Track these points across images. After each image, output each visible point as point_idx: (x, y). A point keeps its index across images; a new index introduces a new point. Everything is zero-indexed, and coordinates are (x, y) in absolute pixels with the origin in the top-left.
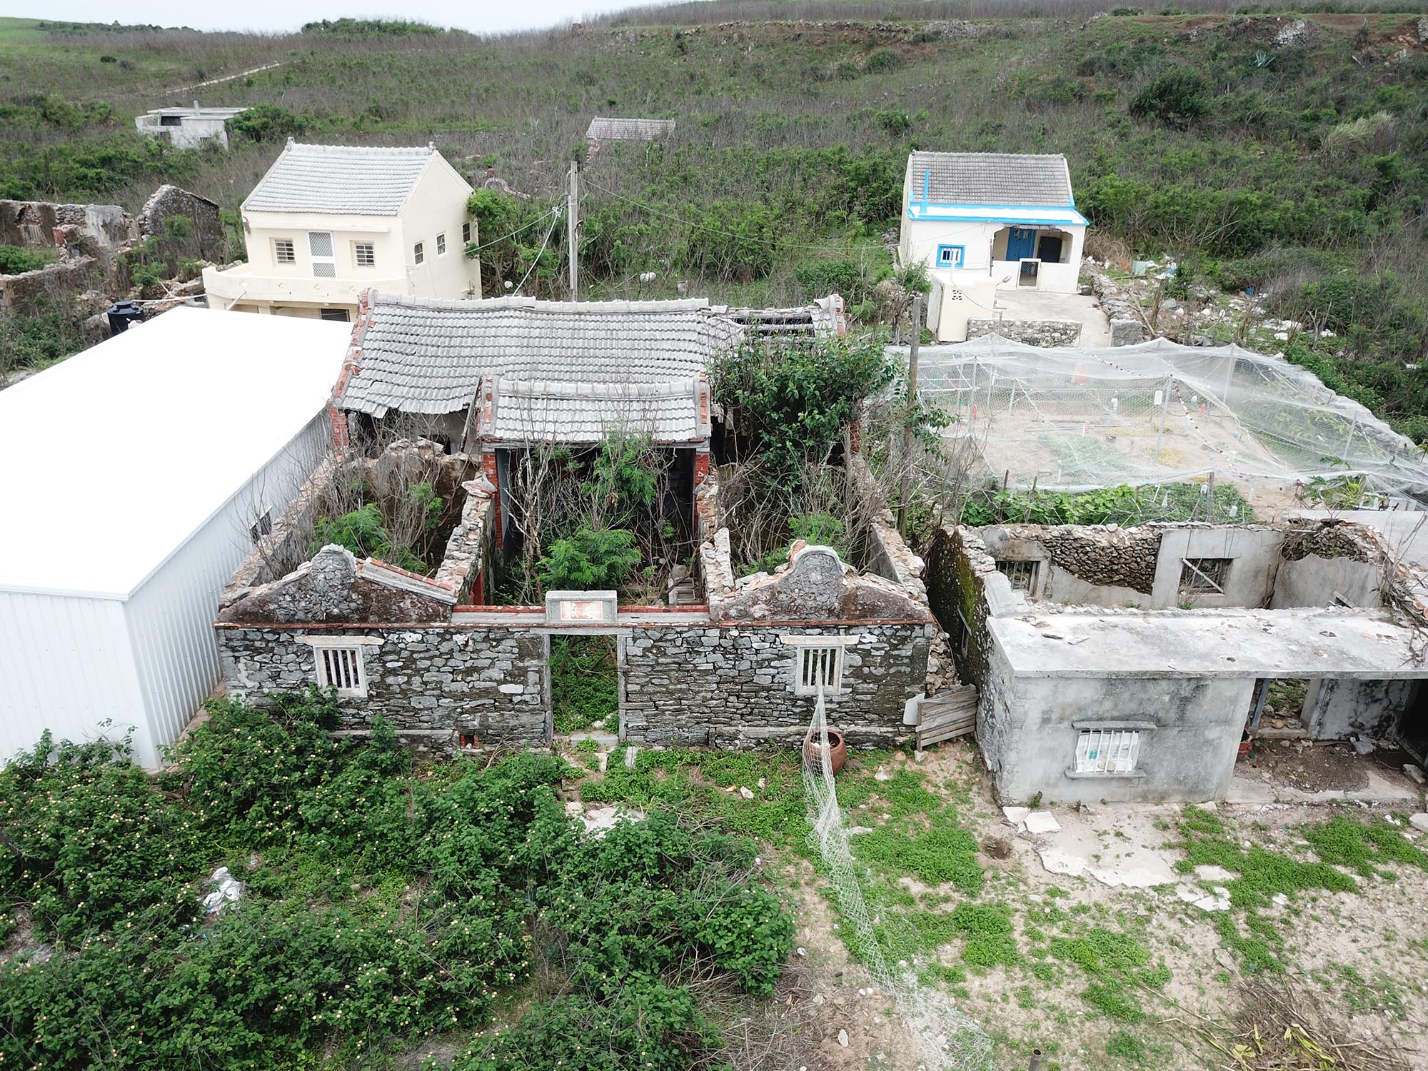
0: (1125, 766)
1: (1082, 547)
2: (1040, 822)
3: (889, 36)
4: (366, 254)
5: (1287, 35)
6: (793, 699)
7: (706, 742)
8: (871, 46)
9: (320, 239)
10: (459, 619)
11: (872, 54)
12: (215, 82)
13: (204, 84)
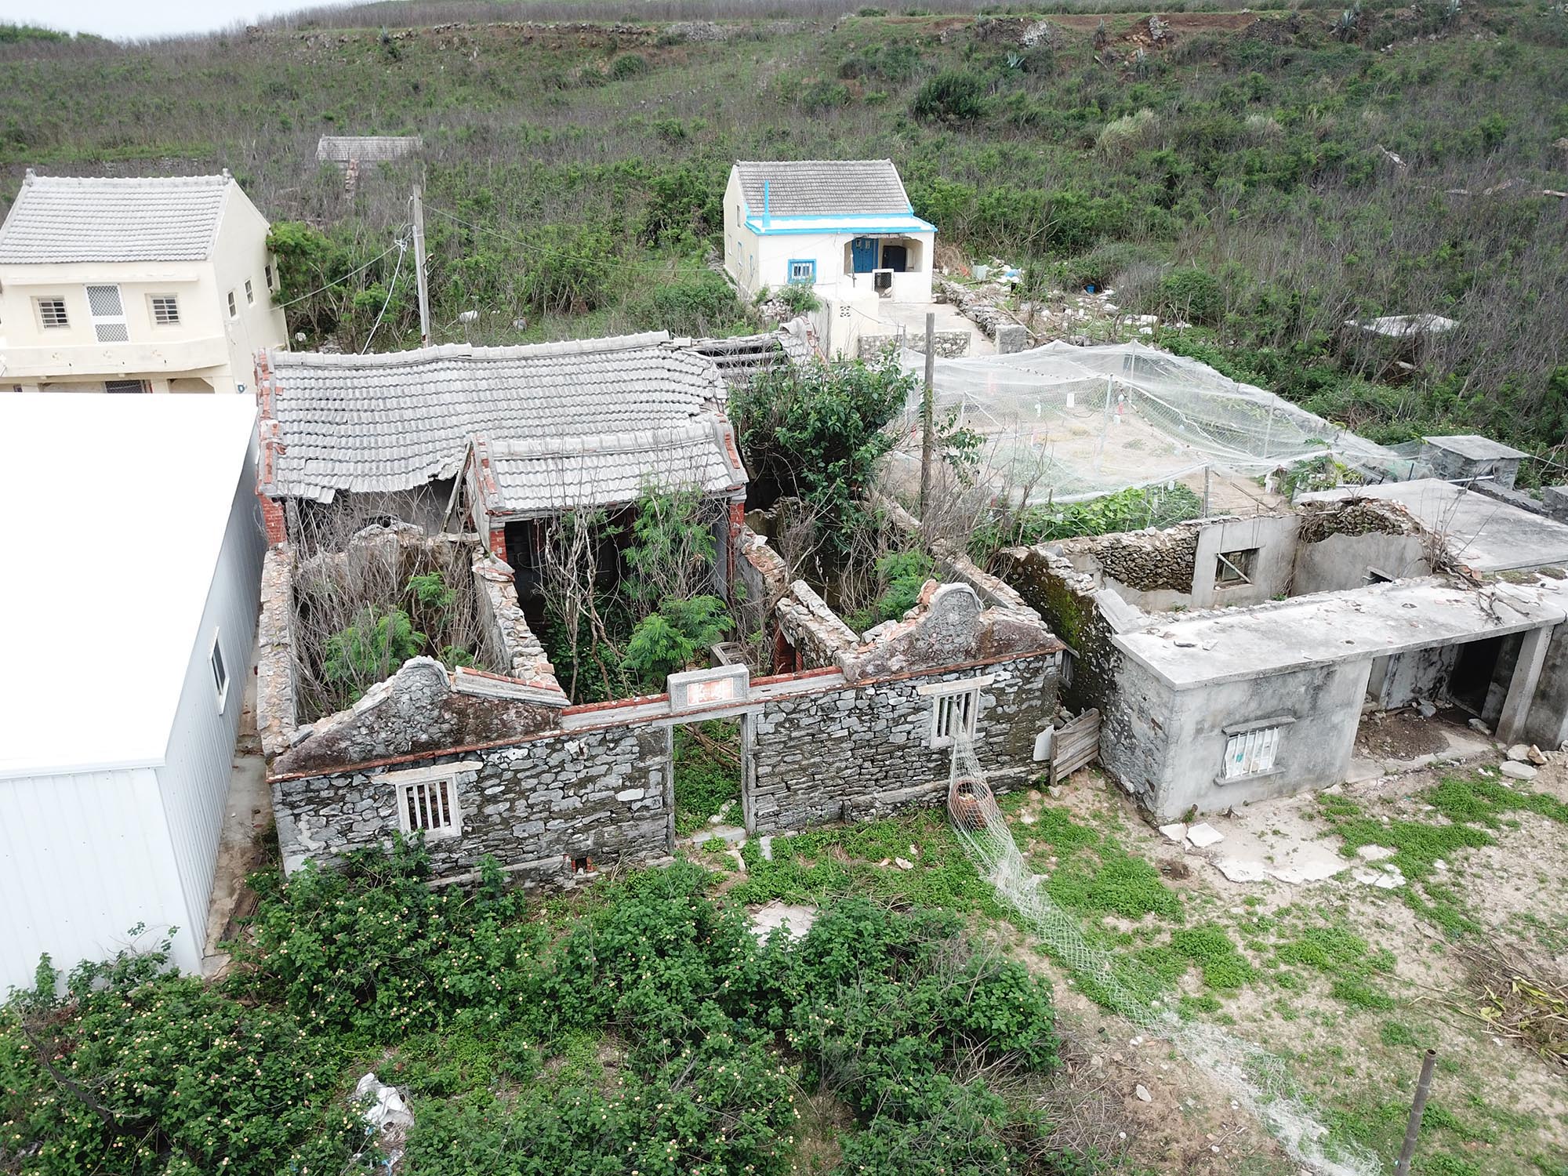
0: (1266, 764)
1: (1129, 554)
2: (1203, 835)
3: (631, 38)
4: (166, 310)
5: (1031, 35)
6: (928, 754)
7: (841, 816)
8: (612, 50)
9: (103, 295)
10: (570, 723)
11: (616, 58)
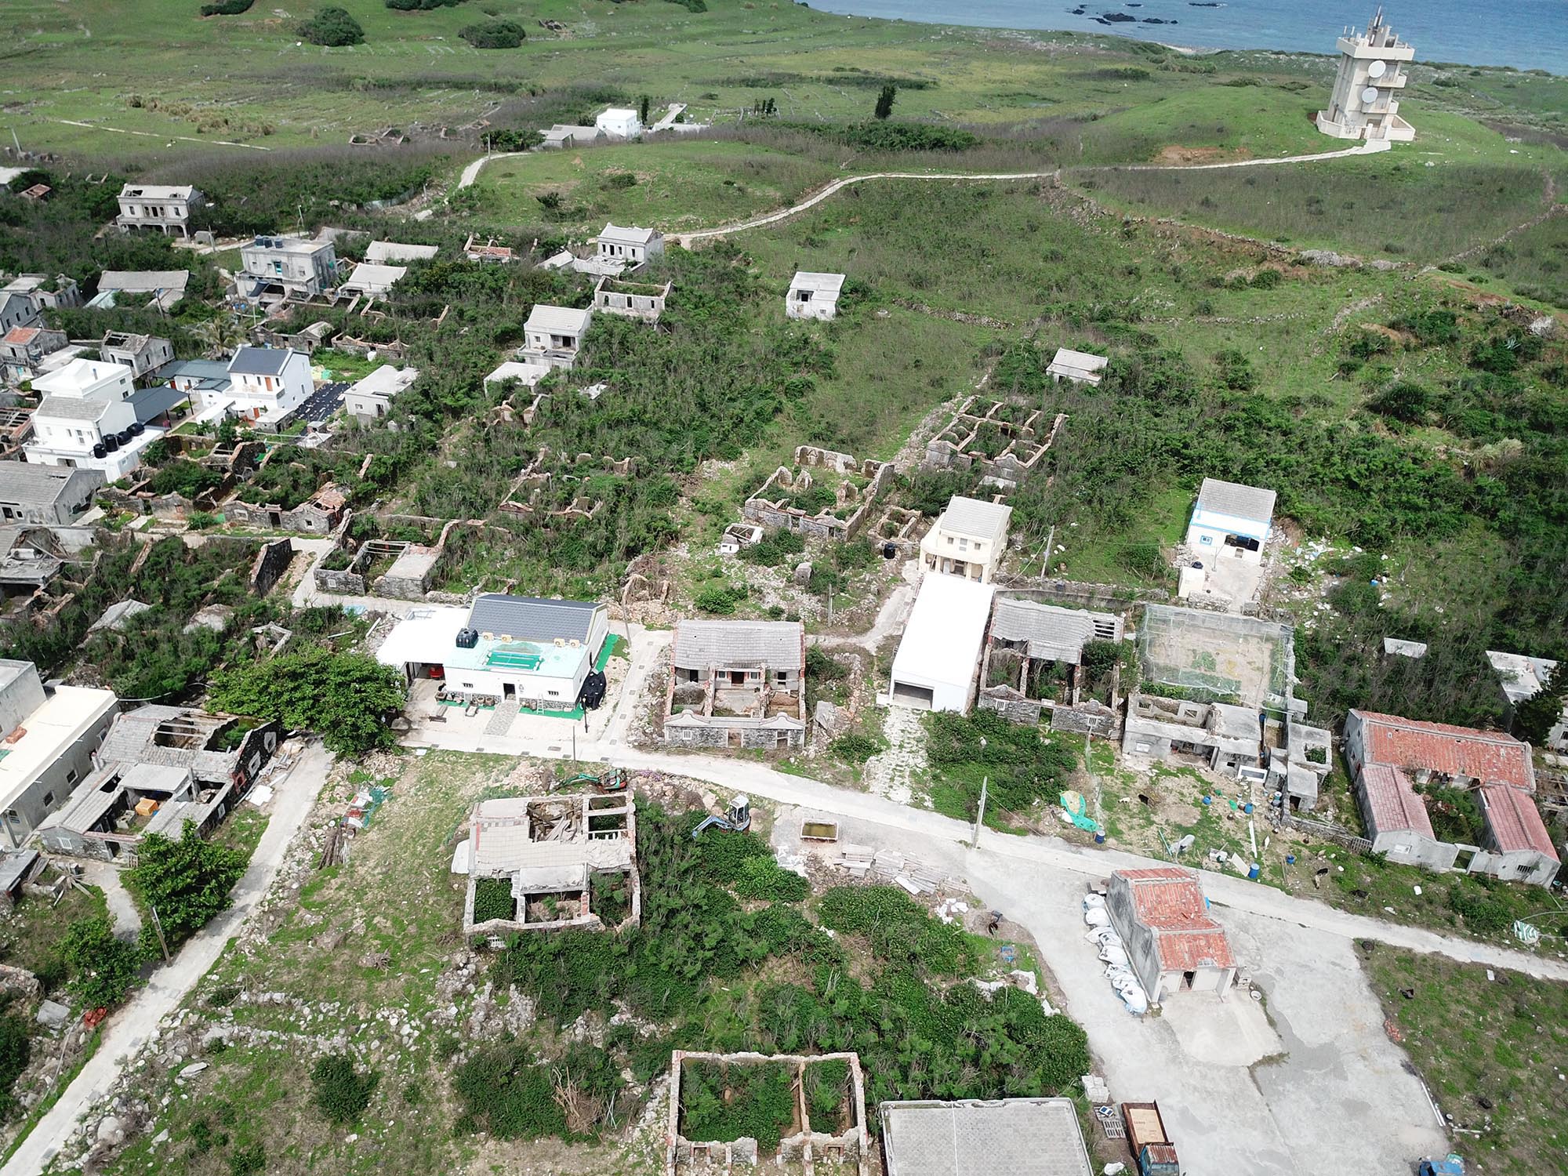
0: (1146, 750)
2: (1128, 757)
3: (1277, 255)
5: (1537, 326)
6: (1086, 726)
7: (1067, 731)
8: (1259, 263)
9: (963, 541)
10: (1025, 702)
11: (1261, 269)
12: (799, 208)
13: (792, 211)
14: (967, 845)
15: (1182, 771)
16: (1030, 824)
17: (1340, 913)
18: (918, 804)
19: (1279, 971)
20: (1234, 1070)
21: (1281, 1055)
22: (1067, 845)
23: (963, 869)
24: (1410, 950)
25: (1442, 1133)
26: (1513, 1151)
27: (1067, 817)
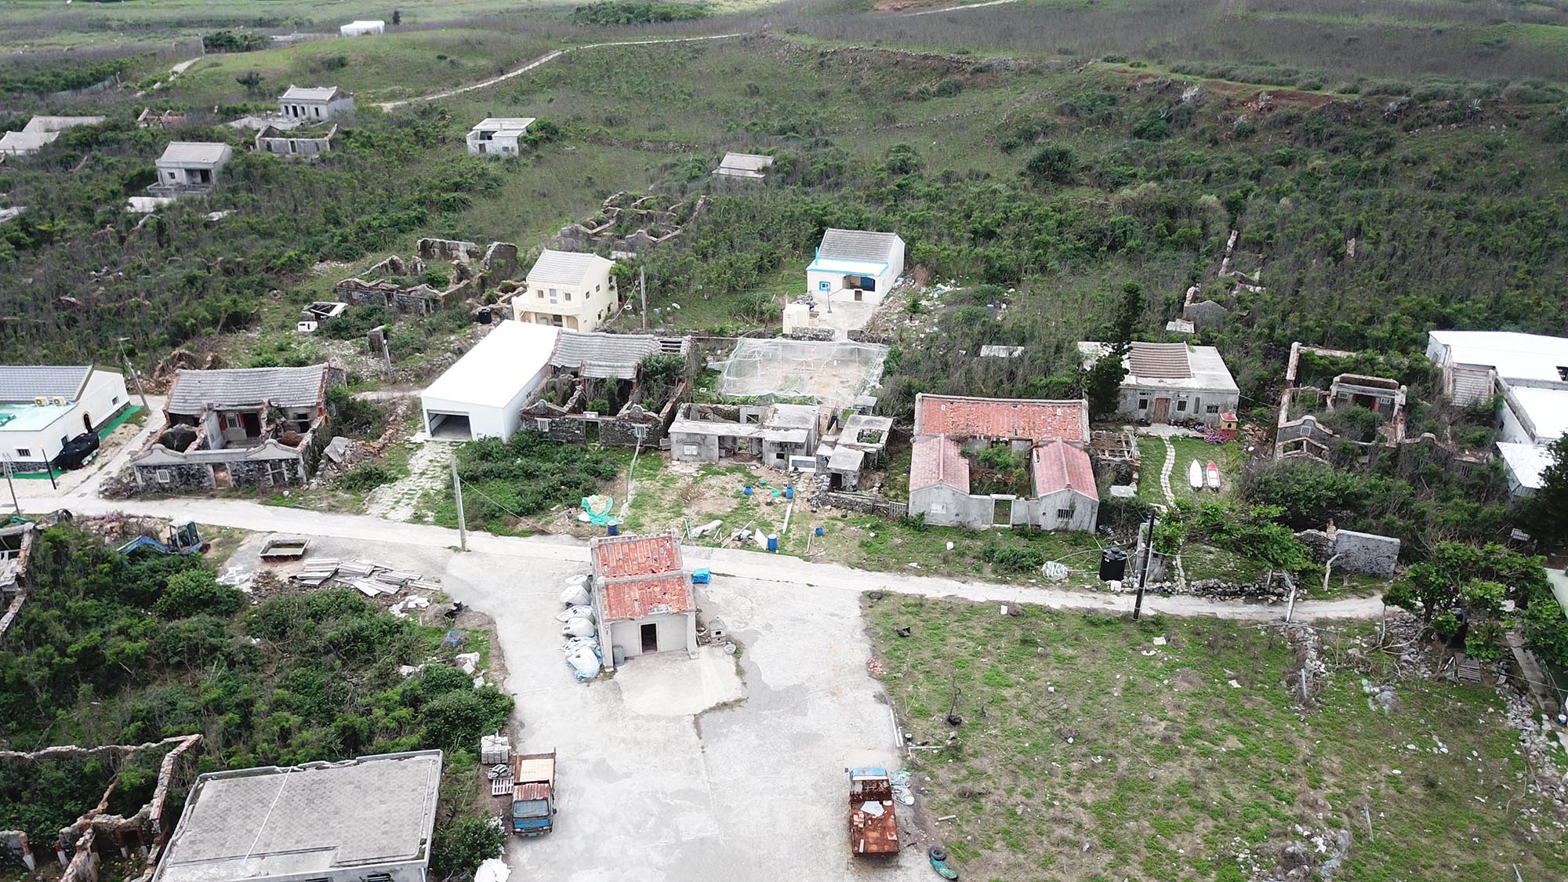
0: (695, 453)
2: (677, 463)
3: (958, 67)
4: (568, 297)
5: (1187, 95)
6: (636, 438)
7: (618, 446)
8: (943, 75)
9: (552, 291)
10: (568, 416)
11: (943, 80)
12: (511, 75)
13: (503, 78)
14: (456, 549)
15: (731, 470)
16: (539, 526)
17: (858, 572)
18: (418, 519)
19: (768, 627)
20: (679, 719)
21: (738, 701)
22: (574, 540)
23: (442, 569)
24: (922, 596)
25: (897, 753)
26: (974, 763)
27: (584, 517)
